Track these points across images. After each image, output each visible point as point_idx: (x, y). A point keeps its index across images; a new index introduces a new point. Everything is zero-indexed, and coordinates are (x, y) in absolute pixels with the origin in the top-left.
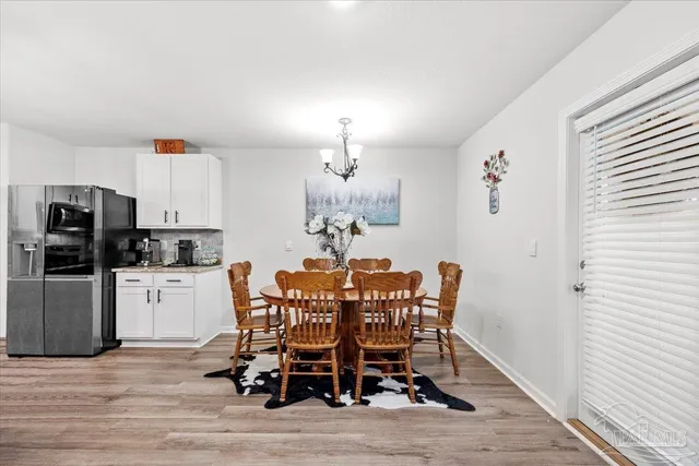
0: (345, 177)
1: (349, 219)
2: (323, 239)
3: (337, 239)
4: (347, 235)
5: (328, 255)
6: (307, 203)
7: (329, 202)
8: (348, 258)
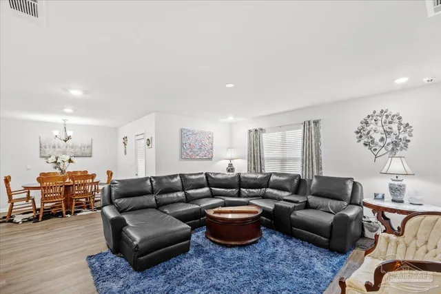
0: (65, 141)
1: (68, 158)
2: (55, 165)
3: (62, 164)
4: (66, 163)
5: (57, 171)
6: (41, 147)
7: (54, 147)
8: (66, 171)
